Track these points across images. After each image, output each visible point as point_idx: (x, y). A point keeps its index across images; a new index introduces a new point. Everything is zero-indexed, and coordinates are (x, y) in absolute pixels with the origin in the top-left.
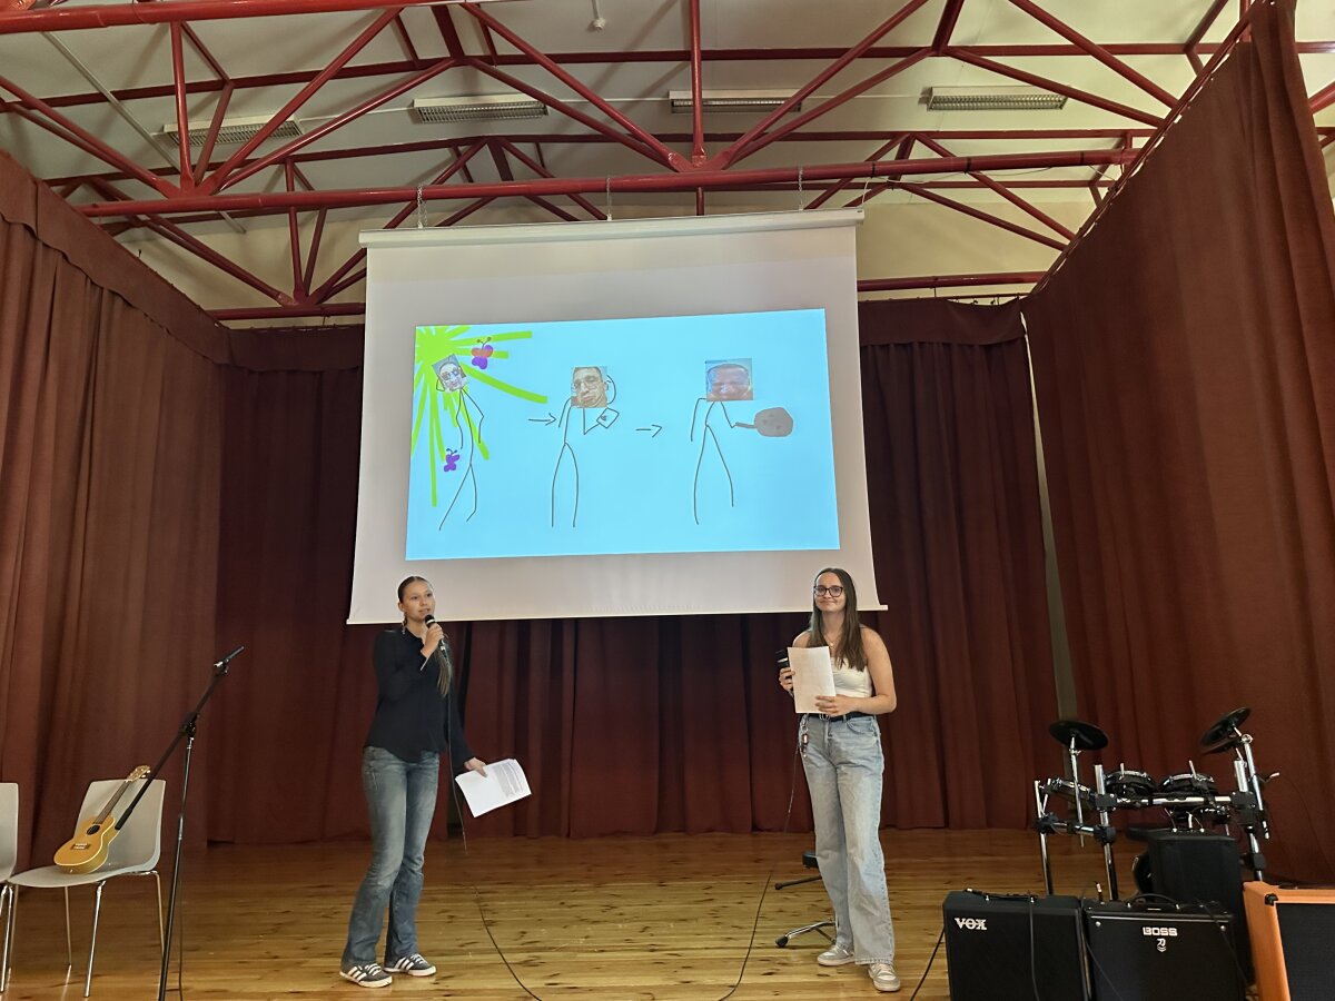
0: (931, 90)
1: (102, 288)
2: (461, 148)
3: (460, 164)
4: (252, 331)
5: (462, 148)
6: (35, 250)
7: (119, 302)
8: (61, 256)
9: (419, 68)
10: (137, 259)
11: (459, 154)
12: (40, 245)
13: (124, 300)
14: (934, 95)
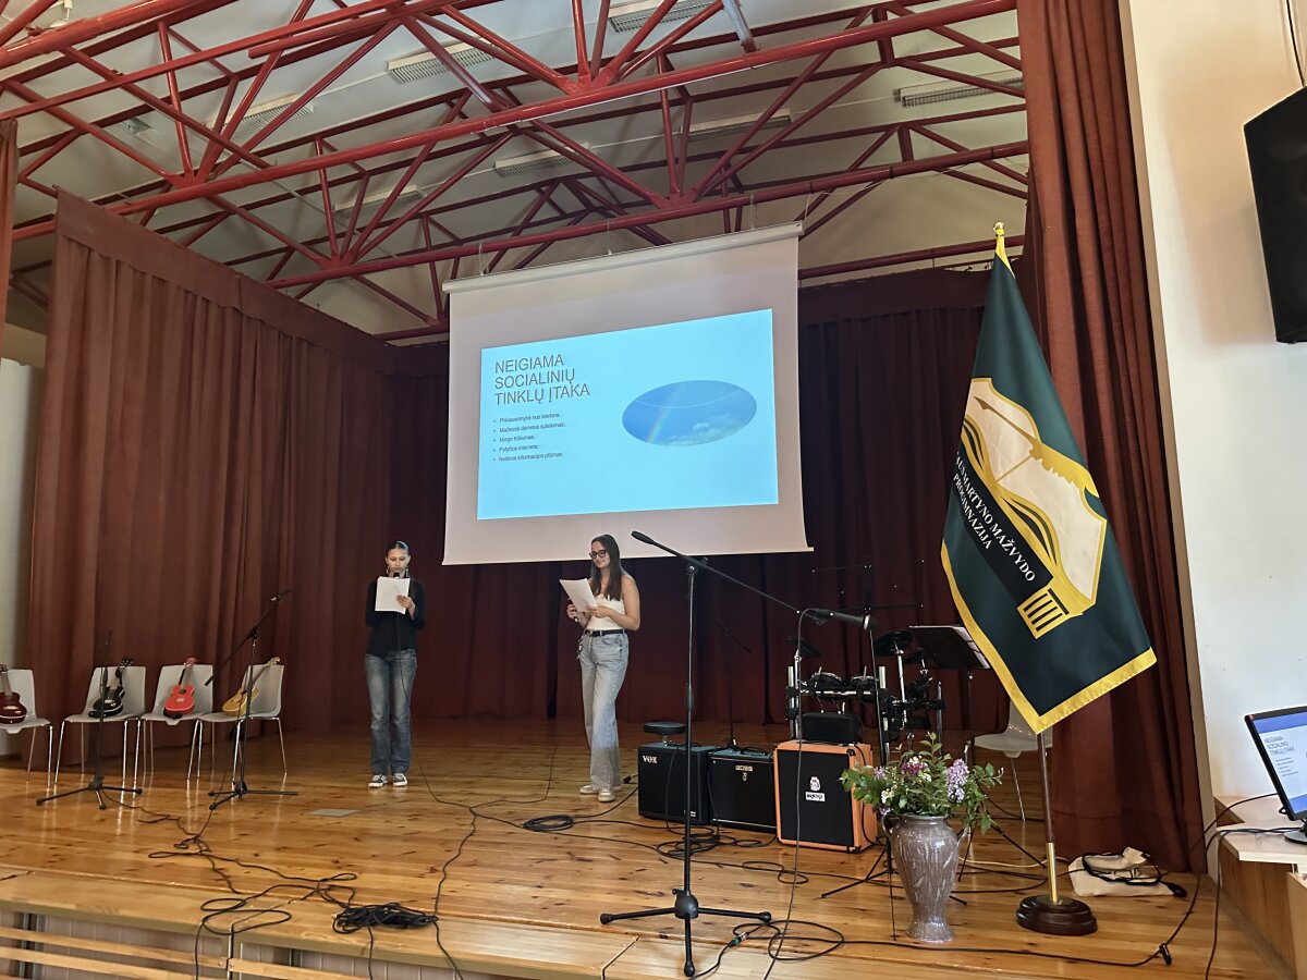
0: (899, 91)
1: (292, 338)
2: (543, 189)
3: (545, 198)
4: (412, 346)
5: (545, 188)
6: (241, 321)
7: (305, 345)
8: (258, 322)
9: (491, 143)
10: (317, 310)
11: (542, 193)
12: (244, 318)
13: (309, 343)
14: (902, 95)
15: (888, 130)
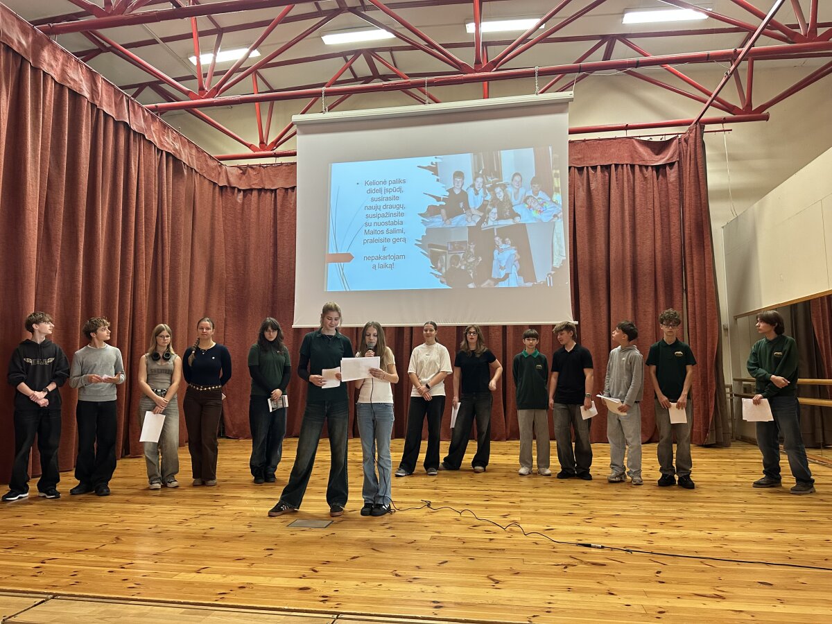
1: (162, 151)
3: (348, 65)
5: (350, 57)
6: (129, 135)
8: (141, 136)
9: (323, 16)
10: (178, 132)
12: (132, 132)
13: (173, 157)
15: (604, 38)
